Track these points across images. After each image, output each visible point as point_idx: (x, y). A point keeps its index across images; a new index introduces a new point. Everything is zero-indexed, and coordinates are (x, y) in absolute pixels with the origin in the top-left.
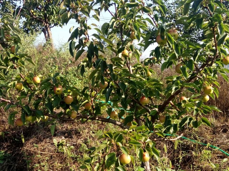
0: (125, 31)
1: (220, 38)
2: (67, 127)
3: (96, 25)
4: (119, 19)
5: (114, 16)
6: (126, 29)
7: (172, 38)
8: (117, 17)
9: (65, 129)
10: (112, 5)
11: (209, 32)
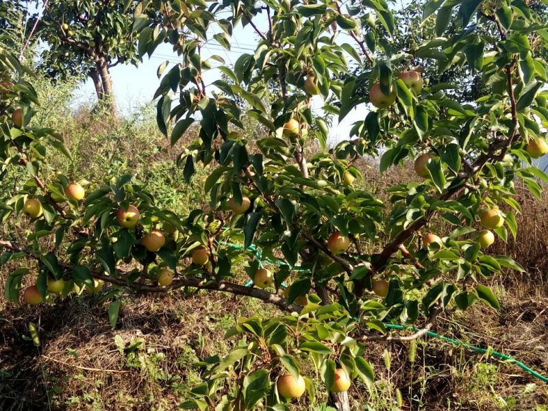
0: (291, 75)
1: (523, 93)
2: (149, 308)
3: (221, 60)
4: (277, 45)
5: (266, 38)
6: (295, 70)
7: (409, 91)
8: (272, 41)
9: (143, 312)
10: (261, 12)
11: (496, 78)
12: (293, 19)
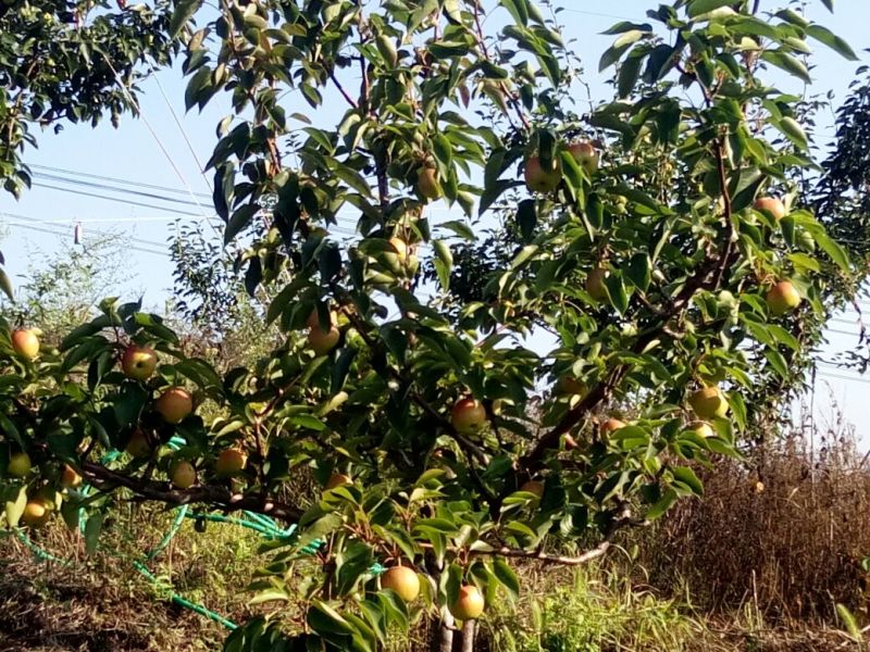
0: (395, 166)
1: (741, 187)
2: (88, 619)
3: (306, 120)
4: (374, 118)
5: (357, 106)
6: (402, 159)
7: (579, 169)
8: (366, 111)
9: (77, 623)
10: (350, 65)
11: (705, 167)
12: (402, 79)
